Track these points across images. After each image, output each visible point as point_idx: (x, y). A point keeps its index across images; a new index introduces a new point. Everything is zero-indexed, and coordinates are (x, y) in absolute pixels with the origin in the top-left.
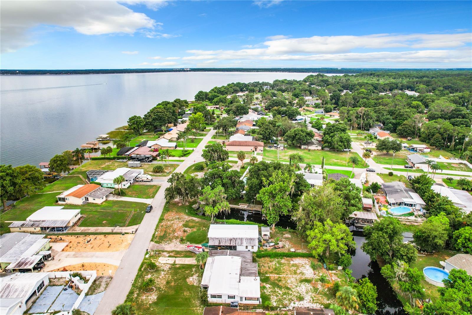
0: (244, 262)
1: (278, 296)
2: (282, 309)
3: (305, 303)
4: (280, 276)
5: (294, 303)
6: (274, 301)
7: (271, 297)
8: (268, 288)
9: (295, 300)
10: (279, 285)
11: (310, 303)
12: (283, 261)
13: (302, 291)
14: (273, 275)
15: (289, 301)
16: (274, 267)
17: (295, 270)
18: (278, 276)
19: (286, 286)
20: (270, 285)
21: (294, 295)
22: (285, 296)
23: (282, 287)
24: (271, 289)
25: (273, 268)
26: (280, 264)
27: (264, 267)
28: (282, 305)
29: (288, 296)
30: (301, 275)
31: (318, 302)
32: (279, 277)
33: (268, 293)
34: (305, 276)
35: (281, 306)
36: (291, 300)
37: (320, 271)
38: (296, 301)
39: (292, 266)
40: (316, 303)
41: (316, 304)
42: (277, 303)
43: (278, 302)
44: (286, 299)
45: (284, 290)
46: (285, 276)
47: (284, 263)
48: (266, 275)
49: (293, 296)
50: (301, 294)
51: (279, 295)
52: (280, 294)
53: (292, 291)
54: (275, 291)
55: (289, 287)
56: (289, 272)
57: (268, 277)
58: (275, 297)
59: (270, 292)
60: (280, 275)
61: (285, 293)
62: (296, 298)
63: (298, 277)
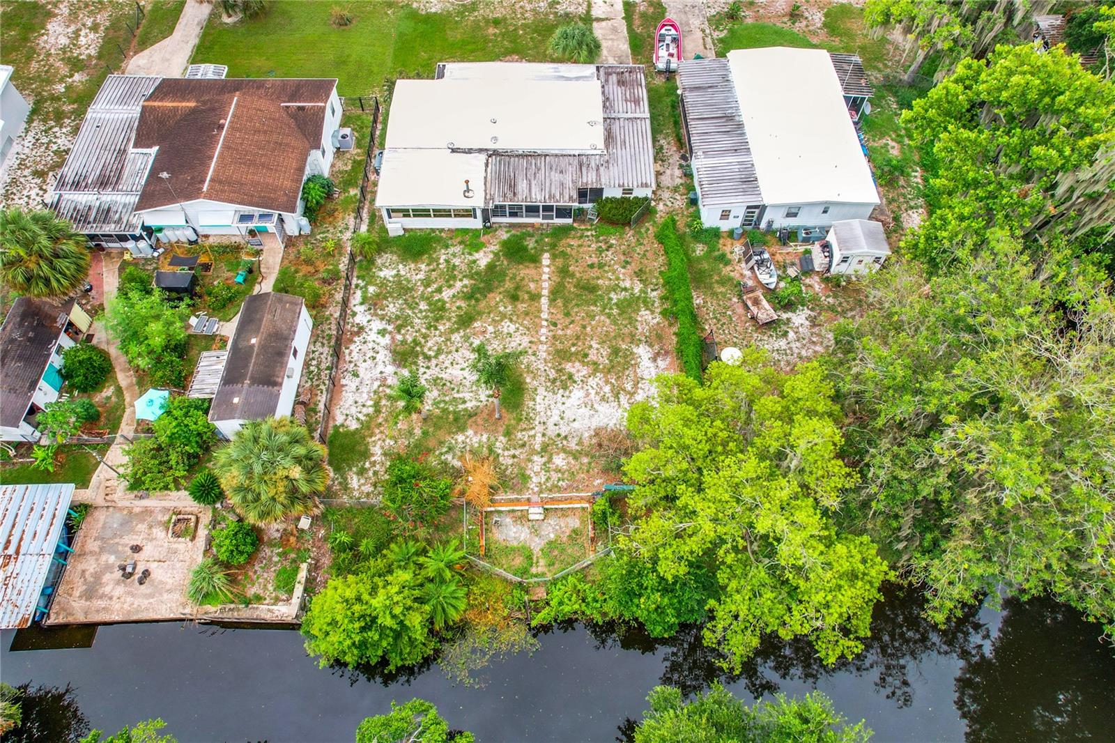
0: (581, 161)
1: (428, 285)
2: (359, 293)
3: (380, 367)
4: (544, 301)
5: (382, 332)
6: (402, 273)
7: (423, 266)
8: (471, 258)
9: (399, 337)
10: (491, 290)
11: (377, 384)
12: (648, 319)
13: (447, 363)
14: (545, 277)
15: (398, 318)
16: (600, 282)
17: (586, 355)
18: (545, 292)
19: (480, 313)
20: (491, 267)
21: (425, 337)
22: (423, 306)
23: (477, 300)
24: (464, 267)
25: (598, 278)
26: (630, 306)
27: (600, 251)
28: (378, 295)
29: (426, 317)
30: (553, 374)
31: (378, 411)
32: (535, 297)
33: (444, 257)
34: (541, 391)
35: (371, 289)
36: (402, 323)
37: (585, 460)
38: (393, 338)
39: (616, 351)
40: (377, 405)
41: (371, 403)
42: (391, 279)
43: (400, 282)
44: (411, 308)
45: (459, 308)
46: (544, 315)
47: (632, 321)
48: (546, 255)
49: (424, 331)
50: (434, 362)
51: (429, 290)
52: (439, 290)
53: (452, 331)
54: (454, 278)
55: (477, 324)
56: (569, 332)
57: (535, 260)
58: (421, 276)
59: (447, 261)
60: (552, 301)
61: (443, 309)
62: (410, 339)
63: (538, 361)
